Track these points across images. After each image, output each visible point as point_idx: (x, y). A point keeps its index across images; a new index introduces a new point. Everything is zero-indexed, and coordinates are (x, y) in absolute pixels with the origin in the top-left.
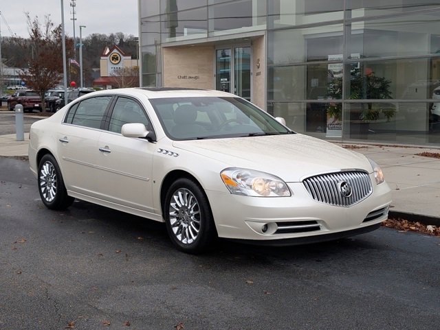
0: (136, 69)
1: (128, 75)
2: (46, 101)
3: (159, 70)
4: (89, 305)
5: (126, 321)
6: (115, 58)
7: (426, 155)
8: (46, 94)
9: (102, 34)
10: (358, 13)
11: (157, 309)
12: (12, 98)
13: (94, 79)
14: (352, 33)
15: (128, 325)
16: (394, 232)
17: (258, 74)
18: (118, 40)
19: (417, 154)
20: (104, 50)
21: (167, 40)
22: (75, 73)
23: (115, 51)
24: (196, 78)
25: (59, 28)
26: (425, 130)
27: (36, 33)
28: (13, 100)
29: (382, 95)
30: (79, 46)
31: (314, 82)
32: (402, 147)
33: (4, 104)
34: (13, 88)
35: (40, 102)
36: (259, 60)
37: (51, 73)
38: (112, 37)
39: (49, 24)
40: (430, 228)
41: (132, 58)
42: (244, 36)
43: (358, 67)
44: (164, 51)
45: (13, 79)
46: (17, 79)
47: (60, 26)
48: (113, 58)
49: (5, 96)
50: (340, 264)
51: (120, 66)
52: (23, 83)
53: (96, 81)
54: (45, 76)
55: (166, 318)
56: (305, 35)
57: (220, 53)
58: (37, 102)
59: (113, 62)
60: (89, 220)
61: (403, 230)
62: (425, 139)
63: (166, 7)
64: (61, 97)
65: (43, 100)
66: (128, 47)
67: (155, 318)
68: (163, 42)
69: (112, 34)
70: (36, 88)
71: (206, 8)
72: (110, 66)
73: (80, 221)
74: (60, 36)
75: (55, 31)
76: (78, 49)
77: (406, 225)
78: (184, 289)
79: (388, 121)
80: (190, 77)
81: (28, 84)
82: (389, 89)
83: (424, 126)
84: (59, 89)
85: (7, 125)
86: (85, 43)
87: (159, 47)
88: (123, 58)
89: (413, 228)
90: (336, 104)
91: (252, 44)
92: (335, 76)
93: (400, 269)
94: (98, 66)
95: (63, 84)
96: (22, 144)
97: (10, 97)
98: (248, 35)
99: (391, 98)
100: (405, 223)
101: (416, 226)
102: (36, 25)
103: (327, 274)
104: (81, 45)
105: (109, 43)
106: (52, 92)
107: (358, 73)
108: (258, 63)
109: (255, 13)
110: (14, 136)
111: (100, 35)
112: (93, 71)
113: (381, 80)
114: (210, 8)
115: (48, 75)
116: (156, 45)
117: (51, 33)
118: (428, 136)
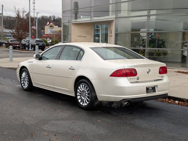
0: (60, 31)
1: (57, 34)
2: (22, 44)
3: (70, 33)
4: (40, 128)
5: (54, 134)
6: (51, 26)
7: (179, 72)
8: (22, 41)
9: (46, 16)
10: (153, 12)
11: (67, 130)
12: (7, 42)
13: (42, 35)
14: (151, 20)
15: (55, 135)
16: (162, 103)
17: (111, 36)
18: (53, 19)
19: (175, 72)
20: (47, 23)
21: (74, 21)
22: (34, 32)
23: (51, 23)
24: (85, 37)
25: (28, 14)
26: (180, 62)
27: (18, 15)
28: (7, 43)
29: (162, 46)
30: (36, 21)
31: (136, 39)
32: (169, 68)
33: (4, 45)
34: (8, 38)
35: (19, 44)
36: (111, 30)
37: (24, 32)
38: (50, 17)
39: (24, 12)
40: (177, 102)
41: (59, 27)
42: (106, 20)
43: (153, 35)
44: (72, 25)
45: (8, 34)
46: (9, 34)
47: (29, 13)
48: (50, 27)
49: (4, 41)
50: (139, 115)
51: (53, 30)
52: (12, 36)
53: (43, 36)
54: (22, 34)
55: (70, 133)
56: (131, 20)
57: (95, 26)
58: (18, 45)
59: (50, 28)
60: (40, 95)
61: (166, 102)
62: (180, 65)
63: (73, 7)
64: (28, 43)
65: (21, 43)
66: (57, 22)
67: (66, 133)
68: (72, 21)
69: (50, 16)
70: (17, 39)
71: (90, 8)
72: (49, 29)
73: (36, 95)
74: (28, 17)
75: (27, 15)
76: (36, 22)
77: (167, 101)
78: (77, 123)
79: (164, 57)
80: (83, 37)
81: (14, 37)
82: (165, 44)
83: (179, 60)
84: (27, 39)
85: (5, 54)
86: (39, 19)
87: (70, 23)
88: (55, 26)
89: (170, 102)
90: (143, 50)
91: (109, 23)
92: (143, 38)
93: (163, 118)
94: (44, 29)
95: (29, 37)
96: (12, 62)
97: (6, 42)
98: (107, 20)
99: (166, 48)
100: (167, 100)
101: (171, 101)
102: (19, 12)
103: (134, 119)
104: (37, 20)
105: (49, 20)
106: (24, 40)
107: (152, 37)
108: (111, 31)
109: (110, 10)
110: (8, 59)
111: (45, 16)
112: (42, 32)
113: (162, 40)
114: (92, 8)
115: (23, 33)
116: (69, 22)
117: (25, 15)
118: (181, 64)
